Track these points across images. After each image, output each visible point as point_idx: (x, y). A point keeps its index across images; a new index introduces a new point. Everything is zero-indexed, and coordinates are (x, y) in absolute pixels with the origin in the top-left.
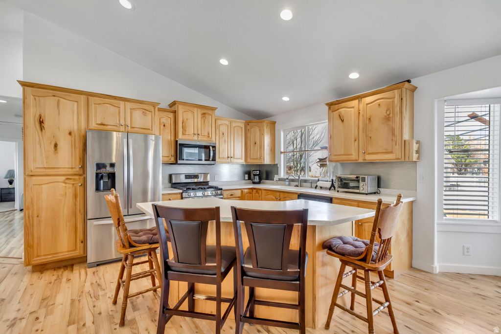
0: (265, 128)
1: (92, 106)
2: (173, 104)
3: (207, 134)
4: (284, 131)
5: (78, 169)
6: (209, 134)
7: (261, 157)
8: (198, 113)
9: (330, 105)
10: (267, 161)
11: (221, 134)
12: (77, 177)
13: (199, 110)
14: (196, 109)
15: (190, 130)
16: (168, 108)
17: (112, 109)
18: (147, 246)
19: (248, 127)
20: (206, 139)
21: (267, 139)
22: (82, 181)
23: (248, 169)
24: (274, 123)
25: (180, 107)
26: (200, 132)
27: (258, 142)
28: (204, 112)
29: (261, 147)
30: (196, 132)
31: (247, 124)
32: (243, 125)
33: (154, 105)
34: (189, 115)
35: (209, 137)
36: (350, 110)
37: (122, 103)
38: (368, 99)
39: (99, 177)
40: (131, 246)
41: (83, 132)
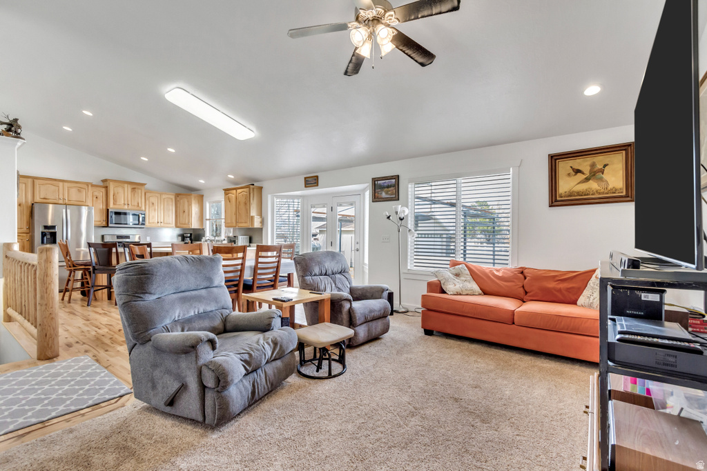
0: (193, 200)
1: (37, 187)
2: (105, 181)
3: (136, 204)
4: (210, 203)
5: (25, 229)
6: (138, 204)
7: (189, 222)
8: (128, 188)
9: (225, 190)
10: (195, 225)
11: (151, 205)
12: (25, 235)
13: (129, 186)
14: (126, 185)
15: (121, 201)
16: (101, 184)
17: (53, 187)
18: (83, 267)
19: (178, 199)
20: (136, 208)
21: (195, 209)
22: (28, 237)
23: (181, 233)
24: (202, 196)
25: (111, 183)
26: (130, 203)
27: (186, 211)
28: (134, 187)
29: (189, 215)
30: (126, 203)
31: (177, 195)
32: (173, 197)
33: (87, 184)
34: (120, 190)
35: (138, 206)
36: (233, 195)
37: (61, 184)
38: (239, 191)
39: (43, 234)
40: (74, 266)
41: (30, 204)
